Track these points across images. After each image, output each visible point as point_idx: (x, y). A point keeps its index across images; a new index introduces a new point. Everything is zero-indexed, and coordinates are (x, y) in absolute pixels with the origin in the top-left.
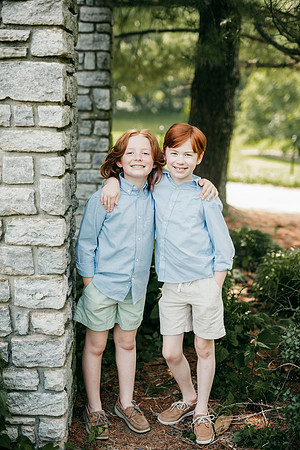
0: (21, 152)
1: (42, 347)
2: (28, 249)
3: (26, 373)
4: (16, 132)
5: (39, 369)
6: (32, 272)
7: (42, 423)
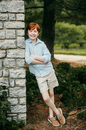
0: (12, 29)
1: (19, 90)
2: (14, 59)
3: (14, 99)
4: (10, 22)
5: (18, 98)
6: (15, 66)
7: (19, 115)
